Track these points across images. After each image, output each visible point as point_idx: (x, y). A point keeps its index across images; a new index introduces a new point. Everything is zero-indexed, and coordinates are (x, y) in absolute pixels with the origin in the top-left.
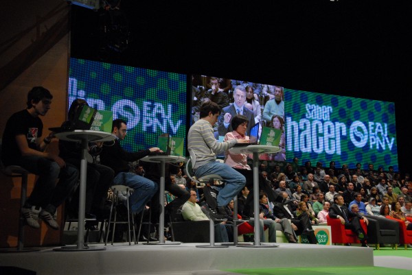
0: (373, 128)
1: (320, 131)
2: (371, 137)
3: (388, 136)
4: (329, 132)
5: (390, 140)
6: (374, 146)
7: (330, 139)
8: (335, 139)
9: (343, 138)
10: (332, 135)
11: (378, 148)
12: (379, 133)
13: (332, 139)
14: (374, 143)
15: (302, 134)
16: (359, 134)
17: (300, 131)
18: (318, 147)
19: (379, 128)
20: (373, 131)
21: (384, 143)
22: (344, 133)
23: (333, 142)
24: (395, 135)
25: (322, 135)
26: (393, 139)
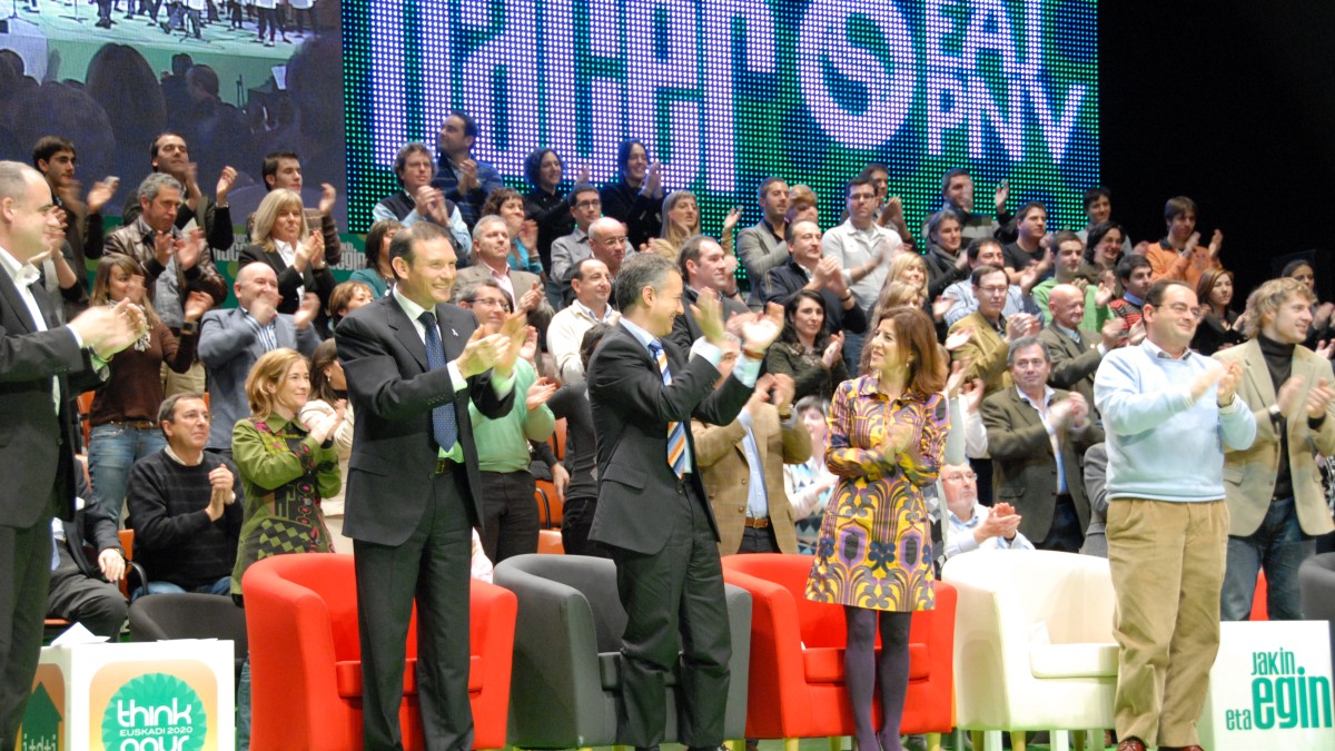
0: (948, 25)
1: (602, 42)
2: (936, 85)
3: (1044, 76)
4: (662, 51)
5: (1056, 101)
6: (956, 138)
7: (665, 95)
8: (698, 95)
9: (749, 85)
10: (680, 71)
11: (976, 148)
12: (989, 57)
13: (683, 94)
14: (954, 119)
15: (479, 66)
16: (857, 65)
17: (464, 42)
18: (585, 142)
19: (990, 26)
20: (952, 45)
21: (1017, 117)
22: (762, 58)
23: (684, 115)
24: (1093, 68)
25: (615, 68)
26: (1076, 95)
